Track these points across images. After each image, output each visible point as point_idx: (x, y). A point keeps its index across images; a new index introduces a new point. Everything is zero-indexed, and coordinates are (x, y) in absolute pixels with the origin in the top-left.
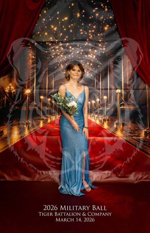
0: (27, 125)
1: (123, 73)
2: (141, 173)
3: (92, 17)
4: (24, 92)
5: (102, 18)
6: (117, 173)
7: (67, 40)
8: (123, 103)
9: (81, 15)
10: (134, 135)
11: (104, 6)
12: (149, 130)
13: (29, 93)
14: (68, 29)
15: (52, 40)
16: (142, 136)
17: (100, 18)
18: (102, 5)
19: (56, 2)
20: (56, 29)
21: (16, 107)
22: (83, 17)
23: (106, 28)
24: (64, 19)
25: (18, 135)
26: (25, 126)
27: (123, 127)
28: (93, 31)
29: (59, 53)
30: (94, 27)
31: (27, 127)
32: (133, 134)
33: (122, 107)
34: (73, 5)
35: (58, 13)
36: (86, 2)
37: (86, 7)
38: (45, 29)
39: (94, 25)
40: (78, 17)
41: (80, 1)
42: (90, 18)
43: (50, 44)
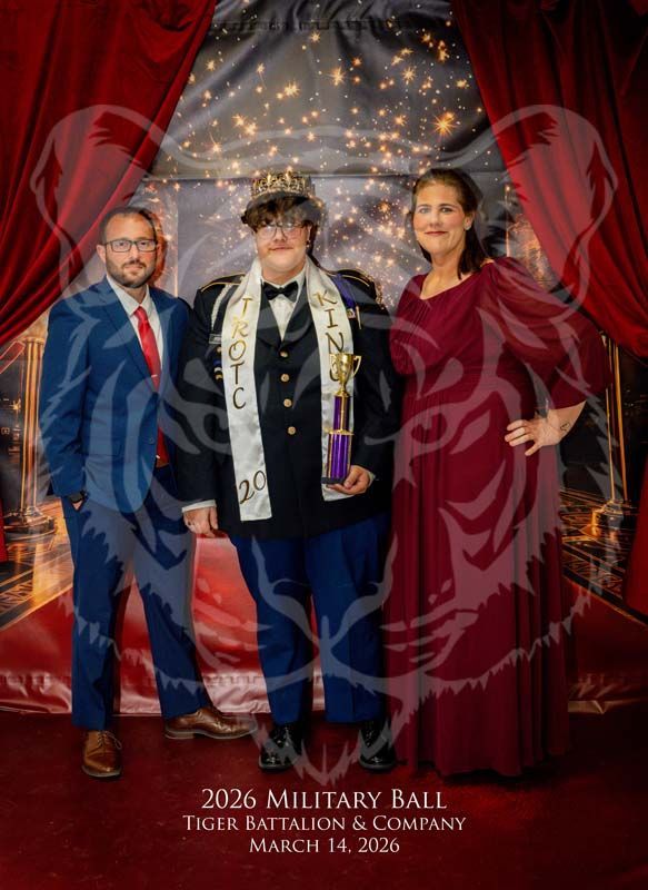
2: (590, 675)
3: (392, 83)
5: (429, 85)
9: (349, 76)
11: (436, 40)
12: (616, 508)
15: (238, 173)
16: (589, 532)
17: (420, 87)
18: (427, 38)
19: (251, 28)
20: (255, 130)
22: (356, 84)
23: (443, 125)
24: (282, 91)
28: (395, 136)
30: (399, 121)
34: (315, 37)
35: (260, 69)
36: (365, 28)
37: (365, 46)
38: (214, 129)
39: (398, 114)
40: (336, 84)
41: (344, 25)
42: (383, 86)
43: (232, 188)
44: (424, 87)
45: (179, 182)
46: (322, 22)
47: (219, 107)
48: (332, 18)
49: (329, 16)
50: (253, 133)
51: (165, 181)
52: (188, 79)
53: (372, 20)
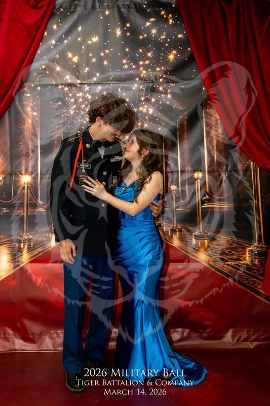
0: (26, 244)
1: (206, 140)
2: (245, 330)
3: (145, 35)
4: (19, 181)
5: (164, 37)
6: (201, 331)
7: (98, 81)
8: (207, 197)
9: (124, 32)
10: (231, 257)
11: (167, 14)
12: (259, 247)
13: (28, 183)
14: (101, 60)
15: (69, 81)
16: (245, 259)
17: (160, 38)
18: (163, 13)
19: (75, 8)
20: (77, 60)
21: (5, 209)
22: (128, 36)
23: (171, 57)
24: (91, 40)
25: (9, 264)
26: (22, 244)
27: (209, 243)
28: (147, 62)
29: (84, 106)
30: (149, 55)
31: (26, 247)
32: (228, 257)
33: (206, 205)
34: (107, 13)
35: (80, 28)
36: (132, 8)
37: (132, 17)
38: (57, 59)
39: (148, 51)
40: (118, 36)
41: (121, 6)
42: (141, 37)
43: (66, 89)
44: (162, 37)
45: (40, 86)
46: (111, 4)
47: (60, 48)
48: (115, 2)
49: (114, 2)
50: (76, 61)
51: (33, 85)
52: (44, 34)
53: (135, 4)
